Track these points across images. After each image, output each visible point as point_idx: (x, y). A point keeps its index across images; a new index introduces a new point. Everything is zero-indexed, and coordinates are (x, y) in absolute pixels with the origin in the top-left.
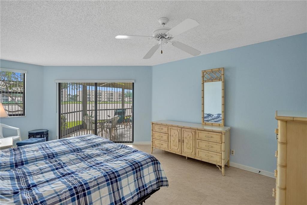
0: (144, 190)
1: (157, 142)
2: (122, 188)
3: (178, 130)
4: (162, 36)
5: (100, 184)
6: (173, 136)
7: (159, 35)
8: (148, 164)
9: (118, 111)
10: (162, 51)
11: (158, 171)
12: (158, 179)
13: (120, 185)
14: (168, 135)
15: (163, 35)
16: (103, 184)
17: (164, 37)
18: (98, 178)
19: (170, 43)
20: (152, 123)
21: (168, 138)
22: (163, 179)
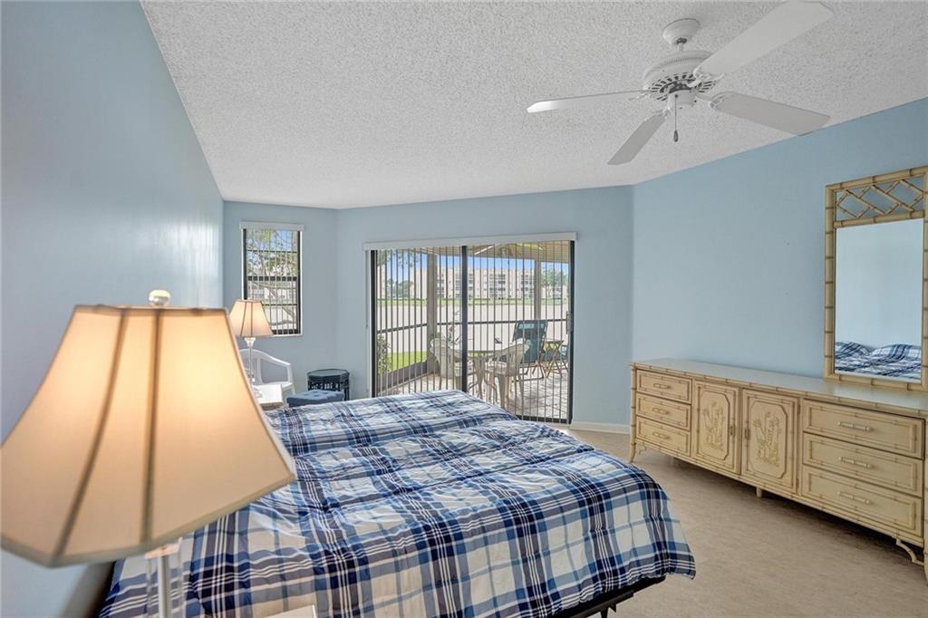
0: (615, 573)
2: (549, 553)
3: (728, 395)
4: (675, 83)
5: (489, 531)
6: (707, 412)
7: (666, 80)
8: (628, 494)
9: (528, 326)
10: (676, 132)
11: (661, 519)
12: (659, 545)
13: (543, 544)
14: (689, 407)
15: (680, 78)
16: (497, 532)
17: (682, 87)
18: (484, 514)
19: (704, 103)
20: (632, 368)
21: (689, 418)
22: (675, 549)
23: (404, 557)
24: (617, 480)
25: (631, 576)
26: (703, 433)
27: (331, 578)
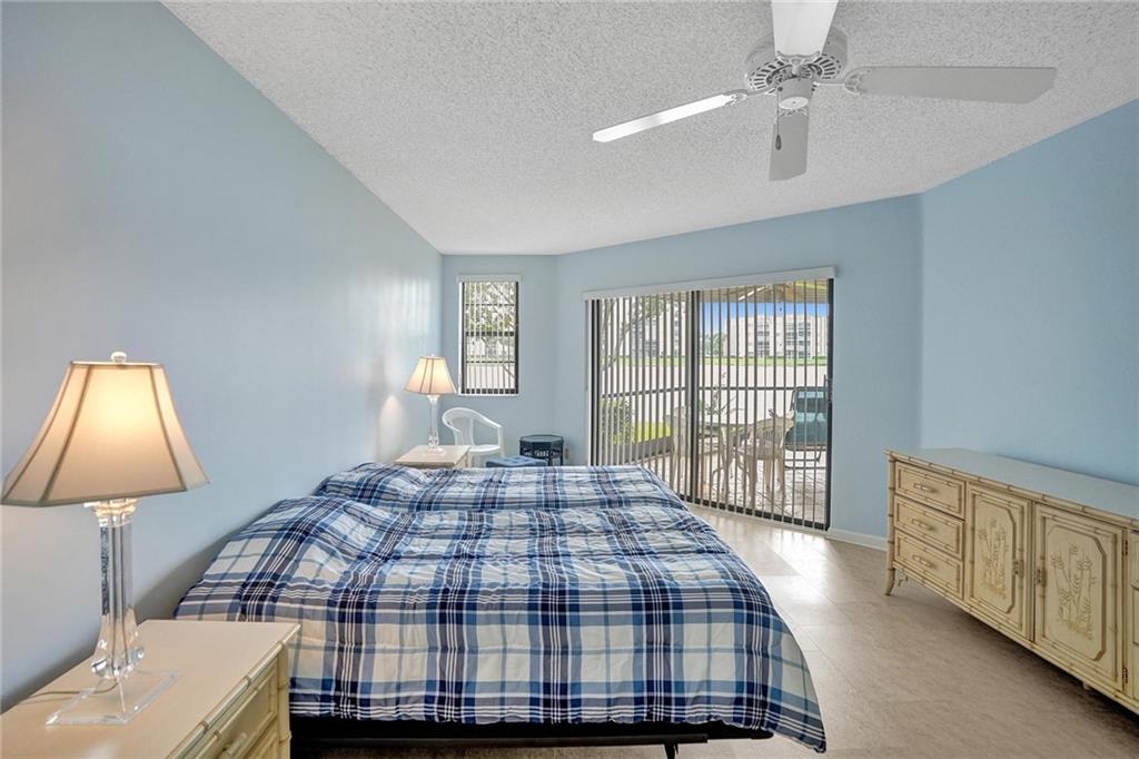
0: (668, 701)
1: (909, 549)
2: (580, 653)
3: (1013, 511)
5: (509, 609)
6: (984, 534)
8: (714, 610)
9: (811, 395)
11: (765, 655)
12: (750, 687)
13: (574, 641)
14: (961, 524)
16: (516, 612)
18: (511, 592)
20: (889, 458)
21: (961, 540)
22: (780, 700)
23: (411, 612)
24: (705, 590)
25: (694, 714)
26: (979, 565)
27: (340, 612)
